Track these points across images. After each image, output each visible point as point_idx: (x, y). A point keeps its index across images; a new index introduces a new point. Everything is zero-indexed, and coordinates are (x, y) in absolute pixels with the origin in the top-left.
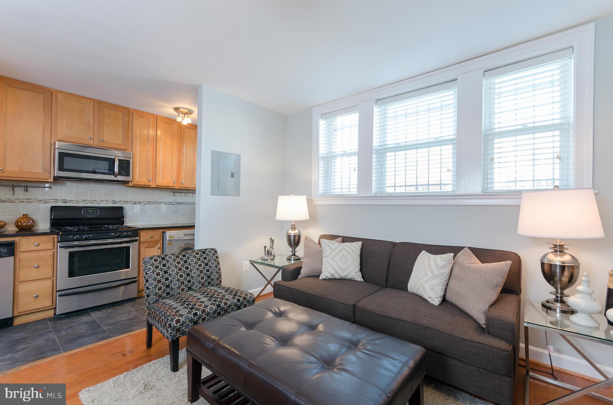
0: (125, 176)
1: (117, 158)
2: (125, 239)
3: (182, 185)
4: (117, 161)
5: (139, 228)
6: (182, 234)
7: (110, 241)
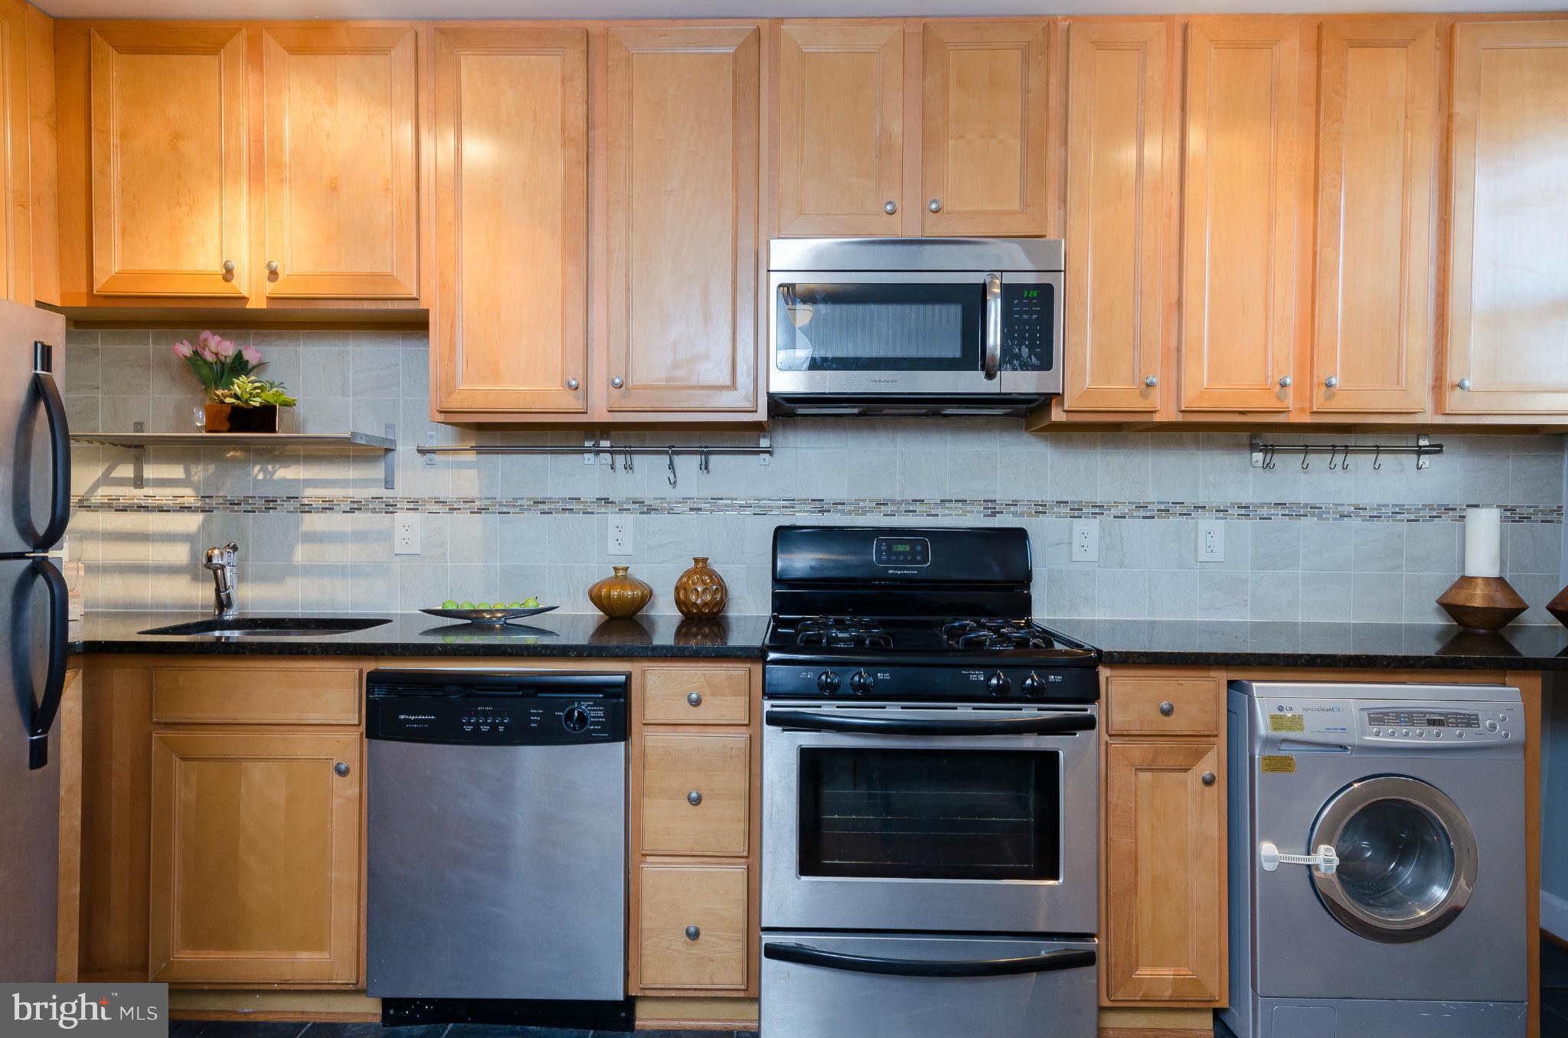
0: (1035, 368)
1: (998, 282)
2: (1029, 712)
3: (1330, 397)
4: (995, 295)
5: (1099, 652)
6: (1354, 706)
7: (965, 712)
